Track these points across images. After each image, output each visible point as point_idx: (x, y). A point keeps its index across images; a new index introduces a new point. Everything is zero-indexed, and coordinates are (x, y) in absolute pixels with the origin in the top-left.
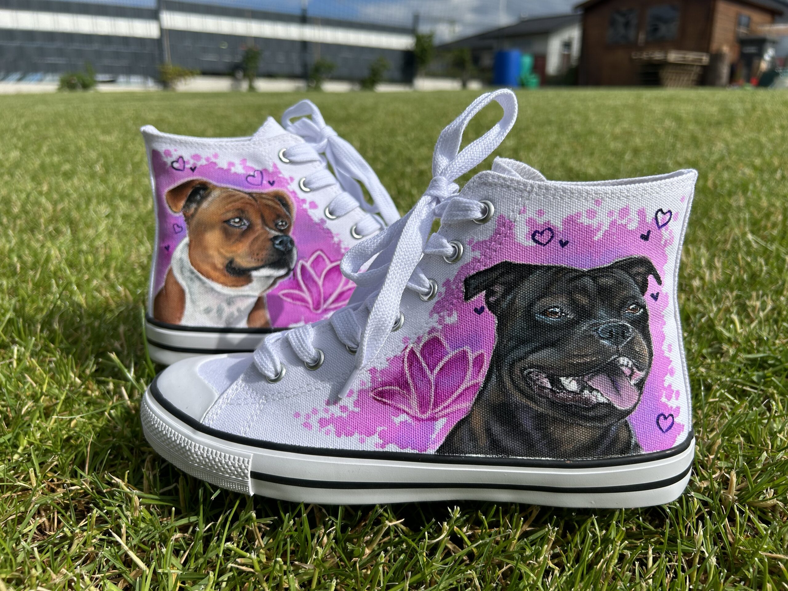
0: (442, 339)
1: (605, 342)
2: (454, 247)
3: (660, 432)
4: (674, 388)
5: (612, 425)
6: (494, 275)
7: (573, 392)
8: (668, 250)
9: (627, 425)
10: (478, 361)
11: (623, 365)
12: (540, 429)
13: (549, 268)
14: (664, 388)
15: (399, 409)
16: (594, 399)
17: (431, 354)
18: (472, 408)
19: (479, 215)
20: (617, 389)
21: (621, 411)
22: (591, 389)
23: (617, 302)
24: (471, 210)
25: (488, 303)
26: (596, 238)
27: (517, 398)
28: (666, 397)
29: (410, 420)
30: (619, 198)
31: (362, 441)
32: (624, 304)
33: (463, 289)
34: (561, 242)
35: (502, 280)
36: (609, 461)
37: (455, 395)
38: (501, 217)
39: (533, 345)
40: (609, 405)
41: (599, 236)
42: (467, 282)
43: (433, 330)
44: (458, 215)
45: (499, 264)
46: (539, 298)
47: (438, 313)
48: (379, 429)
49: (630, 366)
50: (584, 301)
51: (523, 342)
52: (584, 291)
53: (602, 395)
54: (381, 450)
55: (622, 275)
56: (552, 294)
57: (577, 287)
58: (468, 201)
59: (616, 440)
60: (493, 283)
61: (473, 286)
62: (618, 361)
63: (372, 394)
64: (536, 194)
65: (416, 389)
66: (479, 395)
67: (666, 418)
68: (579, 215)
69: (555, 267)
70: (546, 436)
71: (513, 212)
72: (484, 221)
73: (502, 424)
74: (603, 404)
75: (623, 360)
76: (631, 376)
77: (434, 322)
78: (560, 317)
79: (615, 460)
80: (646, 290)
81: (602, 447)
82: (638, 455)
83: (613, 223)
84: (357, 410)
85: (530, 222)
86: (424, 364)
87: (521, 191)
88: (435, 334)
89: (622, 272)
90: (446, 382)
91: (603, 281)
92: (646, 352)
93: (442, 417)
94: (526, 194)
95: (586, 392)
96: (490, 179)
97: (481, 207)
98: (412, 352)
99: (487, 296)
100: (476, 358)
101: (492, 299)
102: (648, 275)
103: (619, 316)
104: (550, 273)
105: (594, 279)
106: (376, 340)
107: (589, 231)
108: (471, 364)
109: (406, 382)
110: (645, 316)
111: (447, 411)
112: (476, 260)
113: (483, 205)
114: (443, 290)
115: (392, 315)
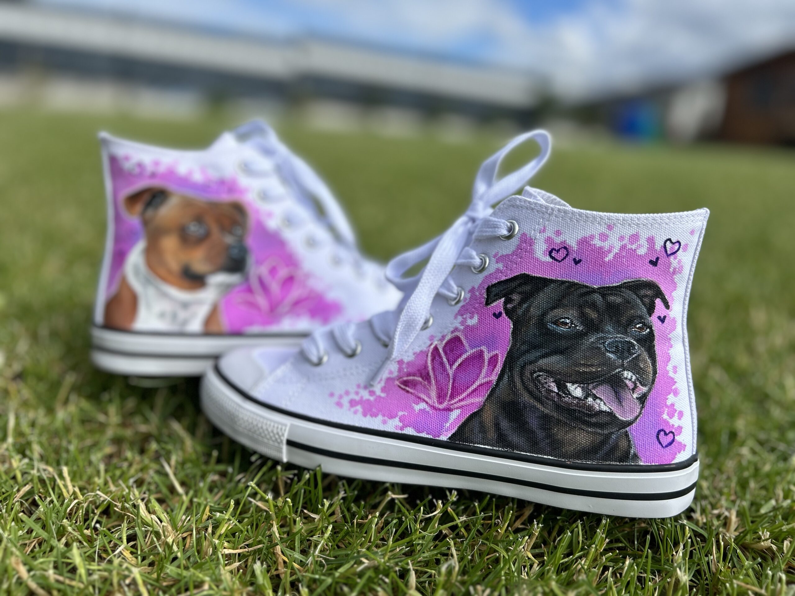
0: (462, 338)
1: (611, 356)
2: (481, 259)
3: (659, 446)
4: (678, 407)
5: (612, 433)
6: (513, 285)
7: (577, 398)
8: (676, 278)
9: (627, 435)
10: (493, 361)
11: (626, 378)
12: (545, 429)
13: (563, 282)
14: (667, 406)
15: (419, 398)
16: (597, 407)
17: (452, 350)
18: (484, 403)
19: (505, 232)
20: (619, 399)
21: (622, 421)
22: (595, 398)
23: (624, 320)
24: (498, 228)
25: (505, 309)
26: (607, 259)
27: (526, 398)
28: (668, 414)
29: (428, 409)
30: (629, 225)
31: (384, 422)
32: (631, 322)
33: (485, 296)
34: (574, 259)
35: (520, 290)
36: (607, 467)
37: (470, 390)
38: (524, 235)
39: (544, 351)
40: (610, 414)
41: (610, 257)
42: (489, 290)
43: (456, 329)
44: (486, 232)
45: (518, 276)
46: (553, 308)
47: (462, 315)
48: (400, 413)
49: (633, 380)
50: (594, 315)
51: (535, 347)
52: (593, 306)
53: (605, 404)
54: (400, 432)
55: (630, 295)
56: (564, 306)
57: (587, 302)
58: (496, 220)
59: (615, 447)
60: (512, 292)
61: (493, 293)
62: (622, 374)
63: (397, 383)
64: (555, 216)
65: (437, 381)
66: (492, 391)
67: (666, 434)
68: (592, 237)
69: (568, 282)
70: (549, 436)
71: (535, 231)
72: (509, 237)
73: (510, 420)
74: (605, 412)
75: (627, 374)
76: (633, 390)
77: (457, 323)
78: (570, 327)
79: (614, 467)
80: (653, 312)
81: (601, 453)
82: (636, 465)
83: (623, 247)
84: (383, 395)
85: (549, 240)
86: (445, 360)
87: (543, 213)
88: (457, 334)
89: (630, 293)
90: (463, 378)
91: (612, 298)
92: (650, 369)
93: (457, 408)
94: (547, 216)
95: (590, 399)
96: (518, 203)
97: (507, 225)
98: (436, 349)
99: (505, 303)
100: (491, 358)
101: (509, 306)
102: (656, 298)
103: (625, 333)
104: (563, 287)
105: (604, 296)
106: (407, 335)
107: (601, 252)
108: (486, 363)
109: (428, 374)
110: (651, 336)
111: (462, 403)
112: (498, 271)
113: (509, 224)
114: (468, 296)
115: (422, 314)
